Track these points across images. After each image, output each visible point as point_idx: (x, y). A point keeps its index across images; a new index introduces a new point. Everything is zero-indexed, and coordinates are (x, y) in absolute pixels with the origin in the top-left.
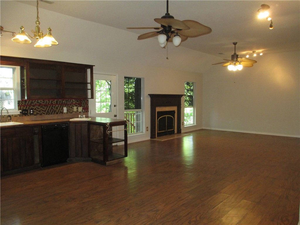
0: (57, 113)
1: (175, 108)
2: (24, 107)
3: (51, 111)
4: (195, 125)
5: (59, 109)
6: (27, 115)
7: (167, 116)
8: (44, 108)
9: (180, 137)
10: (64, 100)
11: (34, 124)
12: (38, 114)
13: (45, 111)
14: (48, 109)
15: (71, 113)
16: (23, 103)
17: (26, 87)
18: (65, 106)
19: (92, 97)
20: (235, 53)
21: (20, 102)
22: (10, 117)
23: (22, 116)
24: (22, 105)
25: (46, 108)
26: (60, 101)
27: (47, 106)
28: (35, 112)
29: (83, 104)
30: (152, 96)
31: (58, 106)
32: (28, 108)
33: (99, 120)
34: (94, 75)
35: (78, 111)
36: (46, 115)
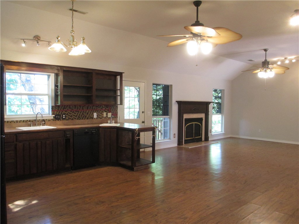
0: (88, 119)
1: (202, 116)
2: (57, 112)
3: (81, 116)
4: (223, 132)
5: (89, 114)
6: (59, 120)
7: (194, 123)
8: (75, 113)
9: (208, 144)
10: (94, 106)
11: (66, 128)
12: (70, 119)
13: (76, 116)
14: (79, 114)
15: (101, 118)
16: (56, 109)
17: (59, 93)
18: (95, 112)
19: (121, 103)
20: (266, 60)
21: (54, 107)
22: (44, 121)
23: (55, 120)
24: (55, 110)
25: (78, 113)
26: (91, 107)
27: (79, 112)
28: (67, 117)
29: (113, 110)
30: (180, 103)
31: (89, 112)
32: (60, 113)
33: (127, 126)
34: (123, 82)
35: (107, 117)
36: (77, 120)
